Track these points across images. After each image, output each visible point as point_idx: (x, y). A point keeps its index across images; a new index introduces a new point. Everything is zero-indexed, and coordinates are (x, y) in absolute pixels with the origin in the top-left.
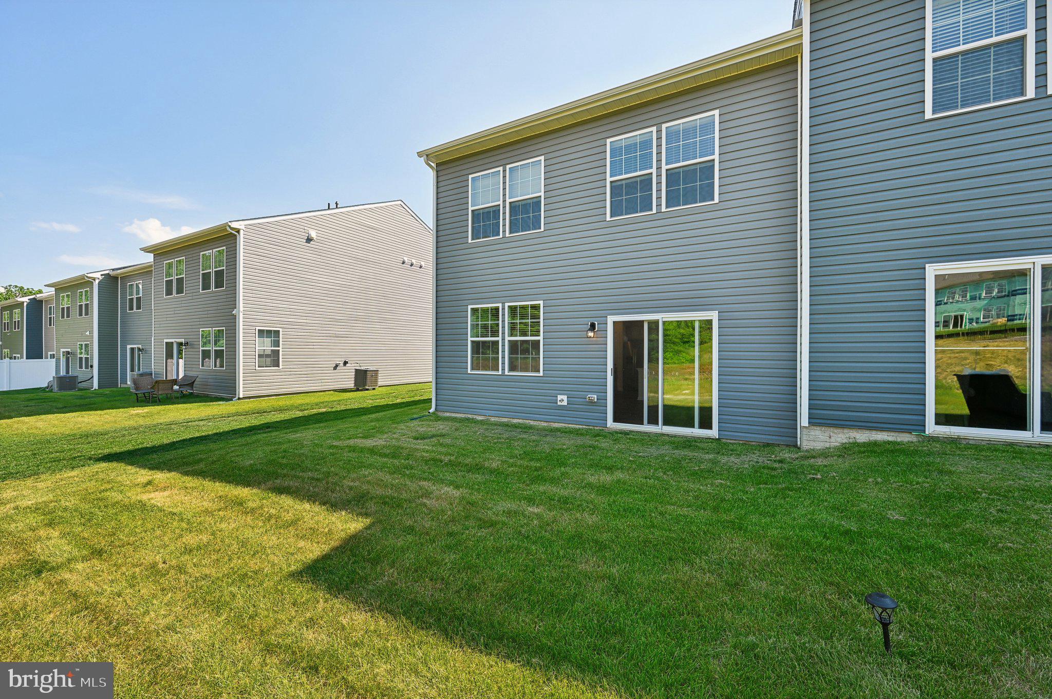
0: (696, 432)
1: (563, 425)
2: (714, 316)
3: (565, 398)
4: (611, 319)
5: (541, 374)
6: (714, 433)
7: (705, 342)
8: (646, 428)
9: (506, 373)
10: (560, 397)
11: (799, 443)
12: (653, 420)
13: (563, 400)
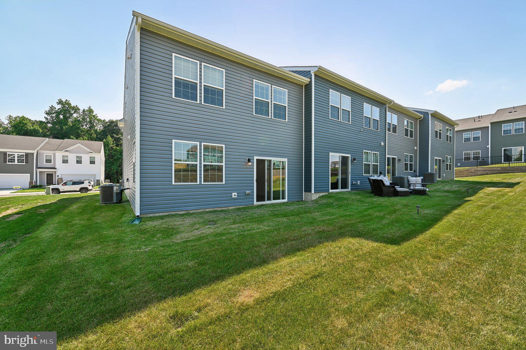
0: (281, 201)
1: (234, 207)
2: (286, 160)
3: (236, 194)
4: (256, 158)
5: (224, 183)
6: (286, 200)
7: (283, 169)
8: (267, 202)
9: (203, 183)
10: (233, 194)
11: (304, 200)
12: (269, 199)
13: (234, 195)
